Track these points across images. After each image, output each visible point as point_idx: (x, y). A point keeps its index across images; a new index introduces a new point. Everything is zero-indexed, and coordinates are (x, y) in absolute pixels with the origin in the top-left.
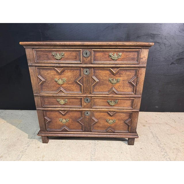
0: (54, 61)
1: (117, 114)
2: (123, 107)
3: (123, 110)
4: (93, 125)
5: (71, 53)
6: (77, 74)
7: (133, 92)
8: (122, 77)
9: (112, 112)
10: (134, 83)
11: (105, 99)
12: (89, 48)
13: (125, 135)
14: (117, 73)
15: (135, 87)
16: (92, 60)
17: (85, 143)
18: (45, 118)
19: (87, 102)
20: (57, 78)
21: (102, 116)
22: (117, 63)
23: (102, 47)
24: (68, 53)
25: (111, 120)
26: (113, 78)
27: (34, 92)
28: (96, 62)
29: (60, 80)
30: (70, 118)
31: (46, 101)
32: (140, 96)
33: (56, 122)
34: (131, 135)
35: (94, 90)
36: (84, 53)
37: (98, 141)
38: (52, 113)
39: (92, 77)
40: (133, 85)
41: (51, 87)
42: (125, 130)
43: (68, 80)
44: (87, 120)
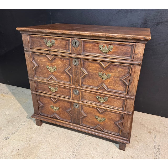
0: (46, 48)
1: (107, 113)
2: (113, 106)
3: (112, 110)
4: (82, 118)
5: (61, 42)
6: (66, 64)
7: (125, 92)
8: (113, 73)
9: (102, 110)
10: (126, 81)
11: (94, 94)
12: (78, 37)
13: (114, 137)
14: (107, 68)
15: (127, 87)
16: (81, 50)
17: (74, 135)
18: (38, 102)
19: (75, 94)
20: (48, 65)
21: (91, 111)
22: (108, 57)
23: (92, 38)
24: (59, 41)
25: (100, 118)
26: (103, 73)
27: (29, 76)
28: (85, 53)
29: (51, 68)
30: (61, 106)
31: (39, 86)
32: (133, 97)
33: (48, 108)
34: (121, 139)
35: (83, 83)
36: (73, 43)
37: (88, 137)
38: (45, 98)
39: (81, 69)
40: (125, 84)
41: (43, 73)
42: (115, 132)
43: (58, 69)
44: (76, 112)
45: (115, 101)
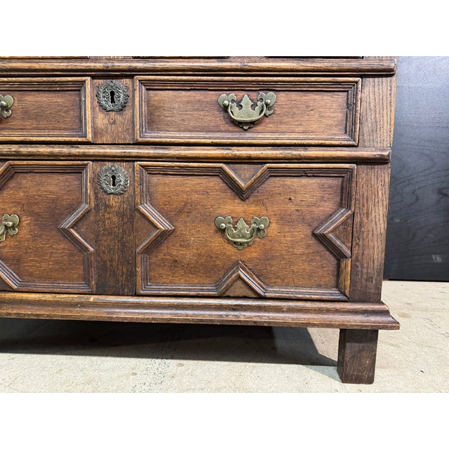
1: (275, 183)
9: (248, 169)
13: (320, 311)
19: (109, 105)
21: (195, 197)
25: (241, 224)
30: (27, 207)
42: (319, 286)
44: (115, 219)
45: (311, 103)
